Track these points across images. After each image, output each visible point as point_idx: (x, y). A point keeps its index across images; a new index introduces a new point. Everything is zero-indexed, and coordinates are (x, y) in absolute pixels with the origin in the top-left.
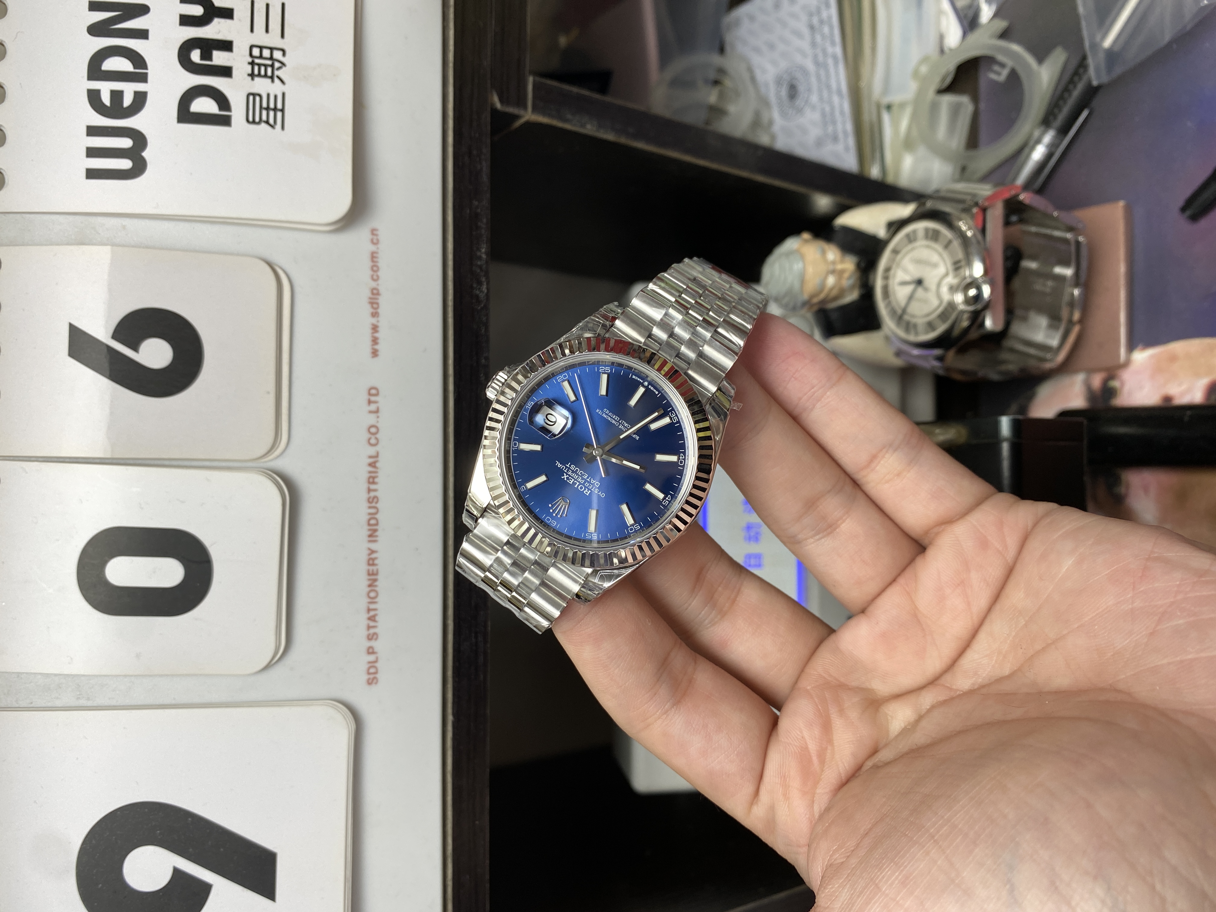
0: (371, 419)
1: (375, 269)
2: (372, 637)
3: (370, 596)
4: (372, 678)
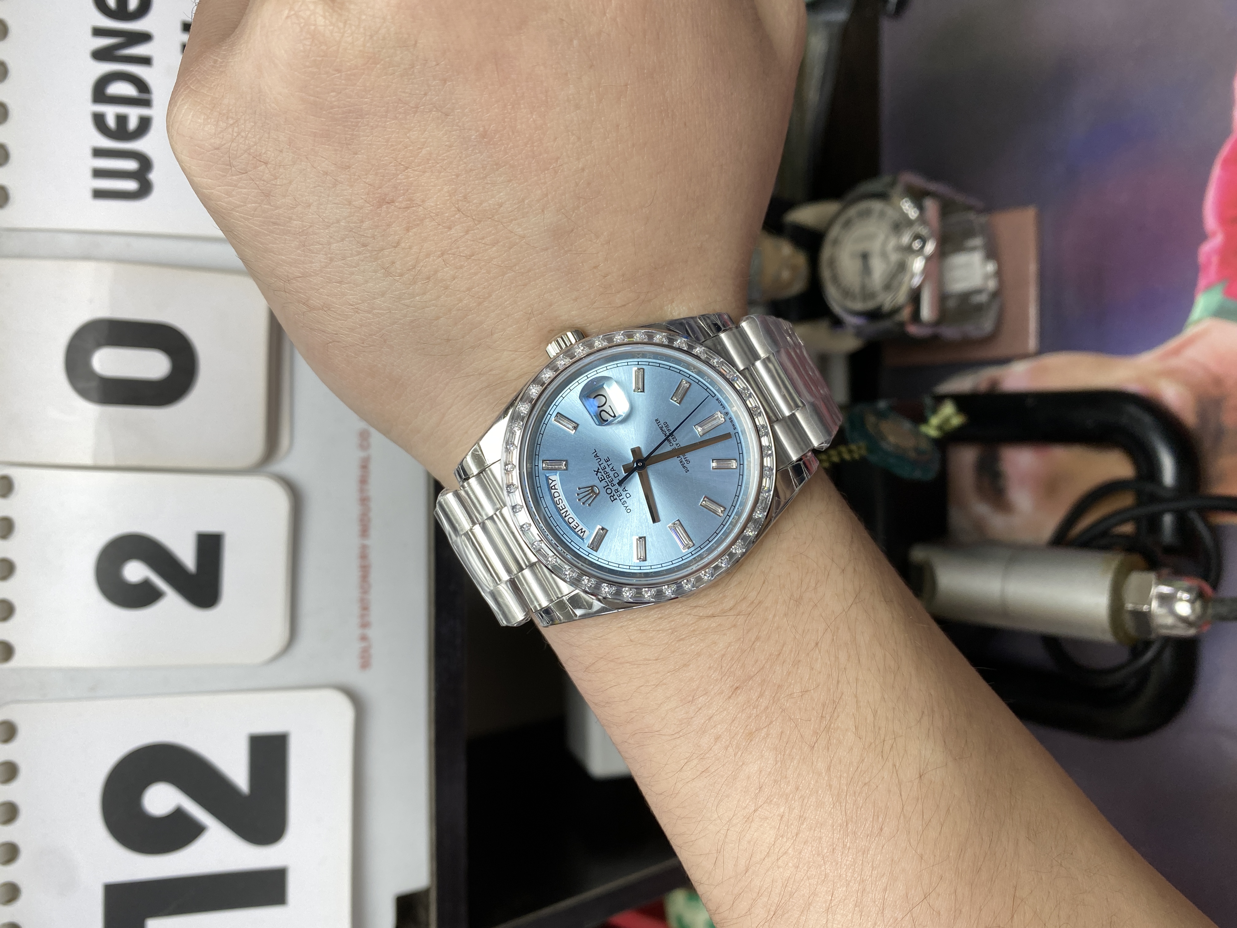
2: (365, 625)
3: (362, 587)
4: (365, 663)
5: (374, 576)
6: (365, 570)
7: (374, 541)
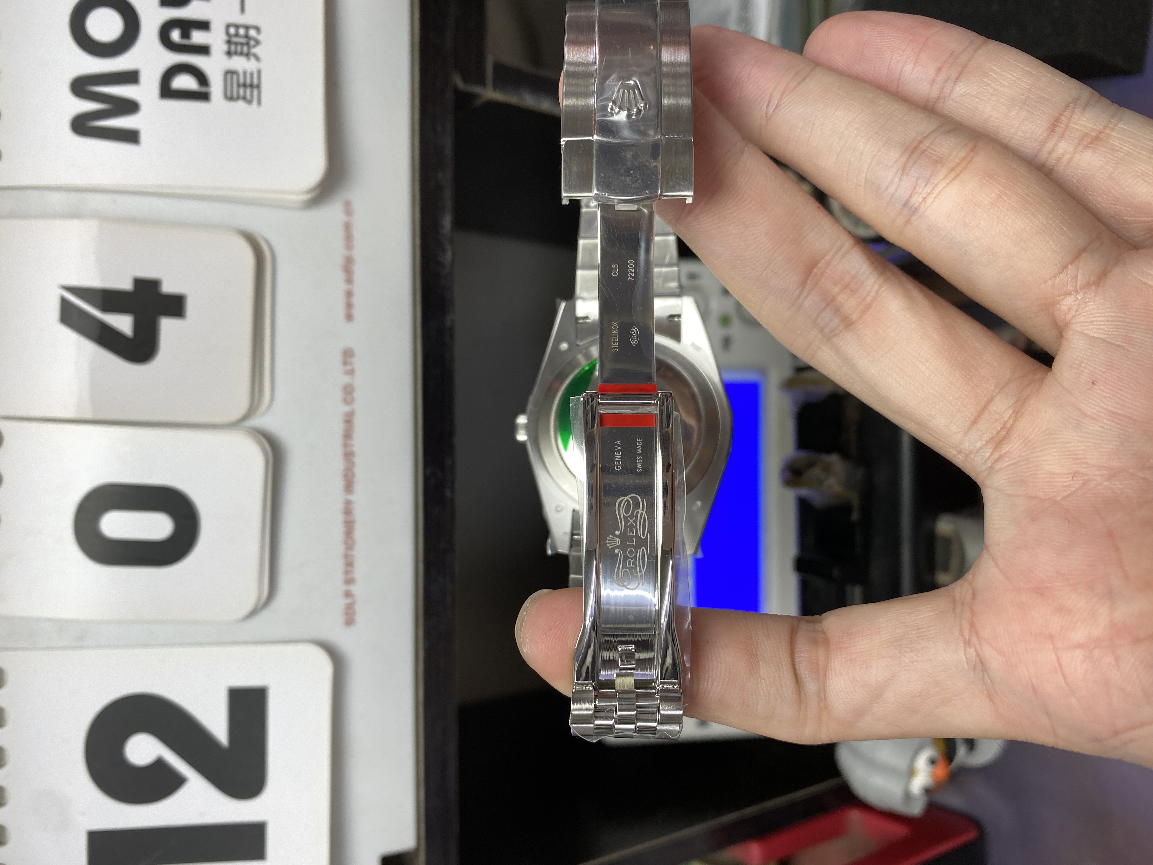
0: (346, 379)
1: (349, 238)
2: (349, 581)
3: (346, 543)
4: (350, 620)
5: (359, 532)
6: (349, 526)
7: (358, 497)
